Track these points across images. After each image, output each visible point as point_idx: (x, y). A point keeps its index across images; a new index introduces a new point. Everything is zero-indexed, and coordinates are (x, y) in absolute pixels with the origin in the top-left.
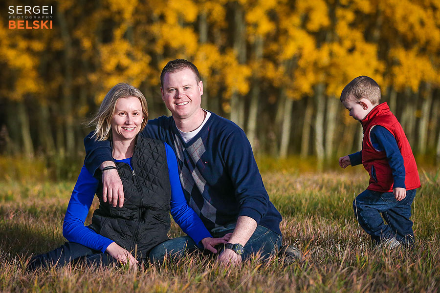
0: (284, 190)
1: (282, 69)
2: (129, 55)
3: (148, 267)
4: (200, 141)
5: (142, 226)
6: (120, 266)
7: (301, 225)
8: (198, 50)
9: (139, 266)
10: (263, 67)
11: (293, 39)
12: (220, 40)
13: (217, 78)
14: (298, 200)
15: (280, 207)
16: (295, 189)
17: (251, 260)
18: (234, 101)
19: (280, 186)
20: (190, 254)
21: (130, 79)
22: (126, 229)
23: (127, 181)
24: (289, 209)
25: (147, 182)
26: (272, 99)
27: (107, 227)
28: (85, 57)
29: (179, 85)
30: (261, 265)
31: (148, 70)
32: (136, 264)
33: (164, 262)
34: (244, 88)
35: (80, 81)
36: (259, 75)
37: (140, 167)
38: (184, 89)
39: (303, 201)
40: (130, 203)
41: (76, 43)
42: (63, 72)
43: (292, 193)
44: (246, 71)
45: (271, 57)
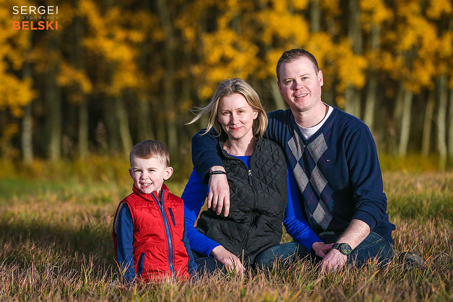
0: (403, 190)
1: (400, 60)
2: (235, 46)
3: (256, 274)
4: (321, 137)
5: (253, 232)
6: (225, 272)
7: (423, 228)
8: (309, 39)
9: (246, 272)
10: (380, 57)
11: (413, 28)
12: (334, 29)
13: (331, 69)
14: (418, 201)
15: (399, 209)
16: (416, 190)
17: (367, 265)
18: (349, 94)
19: (400, 186)
20: (302, 260)
21: (236, 71)
22: (236, 233)
23: (242, 180)
24: (409, 211)
25: (263, 185)
26: (390, 93)
27: (215, 229)
28: (188, 49)
29: (296, 76)
30: (379, 271)
31: (255, 62)
32: (243, 271)
33: (273, 268)
34: (359, 80)
35: (183, 74)
36: (376, 66)
37: (258, 168)
38: (302, 79)
39: (425, 202)
40: (244, 204)
41: (178, 33)
42: (164, 64)
43: (412, 194)
44: (361, 62)
45: (388, 47)
